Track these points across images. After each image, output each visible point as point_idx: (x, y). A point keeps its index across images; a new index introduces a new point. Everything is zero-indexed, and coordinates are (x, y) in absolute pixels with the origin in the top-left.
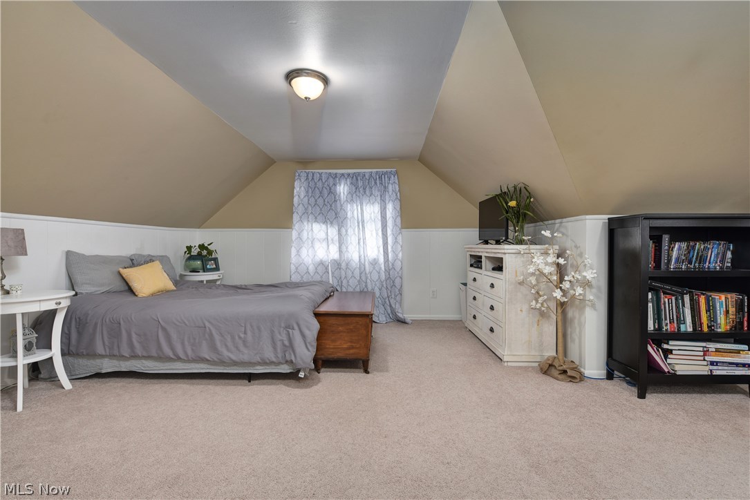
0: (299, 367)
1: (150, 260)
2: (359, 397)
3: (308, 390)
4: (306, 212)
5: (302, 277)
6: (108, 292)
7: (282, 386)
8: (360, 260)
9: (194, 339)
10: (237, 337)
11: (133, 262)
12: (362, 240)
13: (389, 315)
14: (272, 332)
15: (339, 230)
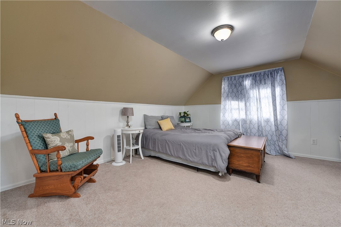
0: (219, 170)
1: (167, 118)
2: (252, 195)
3: (223, 183)
4: (228, 96)
5: (226, 127)
6: (154, 128)
7: (211, 177)
8: (258, 119)
9: (177, 149)
10: (192, 151)
11: (163, 118)
12: (259, 108)
13: (278, 151)
14: (207, 151)
15: (245, 104)
